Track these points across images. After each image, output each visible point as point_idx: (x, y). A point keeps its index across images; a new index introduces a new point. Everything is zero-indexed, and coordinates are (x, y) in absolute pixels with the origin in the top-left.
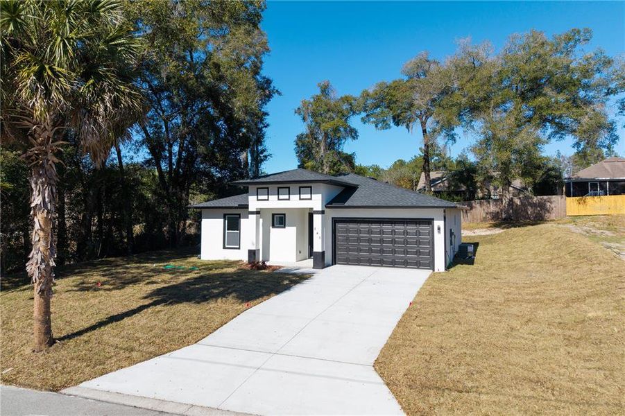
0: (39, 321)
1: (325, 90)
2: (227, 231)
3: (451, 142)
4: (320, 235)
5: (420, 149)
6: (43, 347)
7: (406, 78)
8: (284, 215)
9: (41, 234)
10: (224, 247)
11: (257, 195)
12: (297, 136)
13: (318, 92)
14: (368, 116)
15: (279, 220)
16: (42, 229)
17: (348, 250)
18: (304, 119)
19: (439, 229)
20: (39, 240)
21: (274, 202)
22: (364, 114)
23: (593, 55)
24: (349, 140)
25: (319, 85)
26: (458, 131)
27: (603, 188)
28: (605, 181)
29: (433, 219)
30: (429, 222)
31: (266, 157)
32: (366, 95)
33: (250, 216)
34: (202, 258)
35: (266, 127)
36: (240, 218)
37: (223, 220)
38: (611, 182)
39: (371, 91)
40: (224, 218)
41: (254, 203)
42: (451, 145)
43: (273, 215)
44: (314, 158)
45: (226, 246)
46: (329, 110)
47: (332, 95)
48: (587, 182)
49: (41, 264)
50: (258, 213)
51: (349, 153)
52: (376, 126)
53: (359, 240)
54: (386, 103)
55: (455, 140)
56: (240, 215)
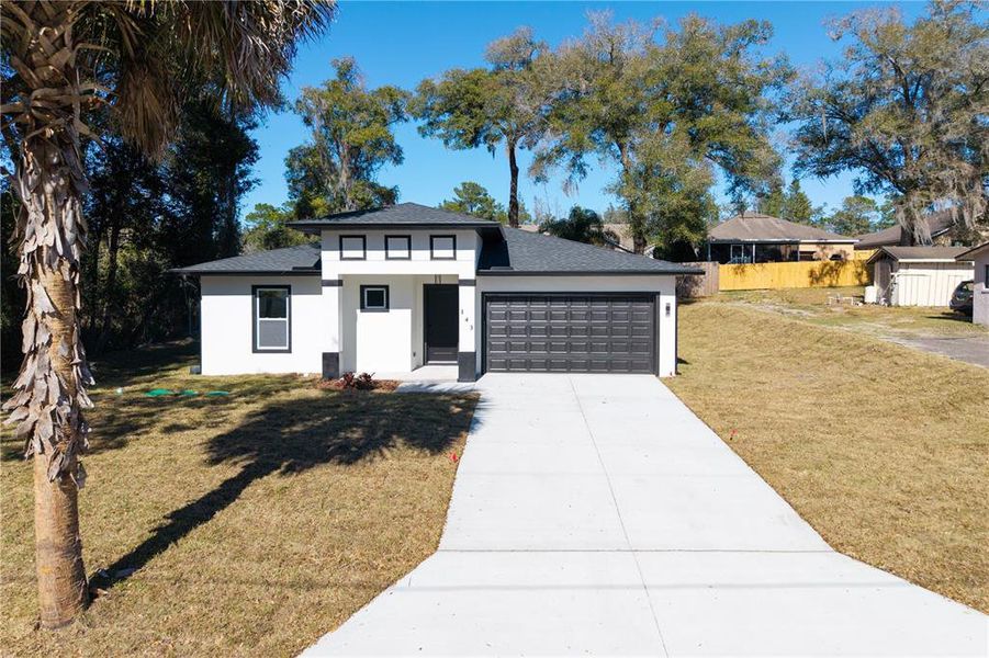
0: (59, 549)
1: (345, 72)
2: (259, 319)
3: (577, 176)
4: (472, 321)
5: (456, 190)
6: (70, 612)
7: (491, 68)
8: (387, 287)
9: (55, 325)
10: (255, 350)
11: (341, 249)
12: (291, 151)
13: (333, 75)
14: (430, 124)
15: (375, 297)
16: (57, 314)
17: (509, 347)
18: (308, 121)
19: (668, 308)
20: (49, 343)
21: (376, 264)
22: (422, 122)
23: (773, 62)
24: (389, 164)
25: (335, 64)
26: (590, 158)
27: (748, 253)
28: (751, 244)
29: (658, 293)
30: (652, 297)
31: (249, 184)
32: (427, 89)
33: (324, 289)
34: (203, 373)
35: (251, 128)
36: (290, 293)
37: (249, 298)
38: (757, 244)
39: (437, 82)
40: (254, 293)
41: (333, 264)
42: (578, 180)
43: (363, 288)
44: (327, 193)
45: (259, 348)
46: (358, 109)
47: (358, 84)
48: (729, 245)
49: (60, 404)
50: (339, 283)
51: (389, 187)
52: (446, 143)
53: (529, 330)
54: (463, 105)
55: (585, 173)
56: (289, 287)
